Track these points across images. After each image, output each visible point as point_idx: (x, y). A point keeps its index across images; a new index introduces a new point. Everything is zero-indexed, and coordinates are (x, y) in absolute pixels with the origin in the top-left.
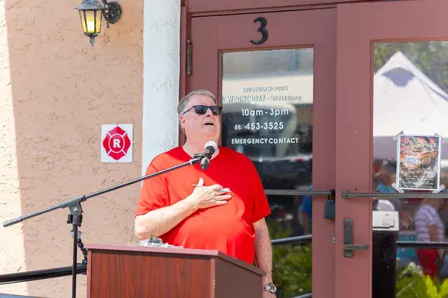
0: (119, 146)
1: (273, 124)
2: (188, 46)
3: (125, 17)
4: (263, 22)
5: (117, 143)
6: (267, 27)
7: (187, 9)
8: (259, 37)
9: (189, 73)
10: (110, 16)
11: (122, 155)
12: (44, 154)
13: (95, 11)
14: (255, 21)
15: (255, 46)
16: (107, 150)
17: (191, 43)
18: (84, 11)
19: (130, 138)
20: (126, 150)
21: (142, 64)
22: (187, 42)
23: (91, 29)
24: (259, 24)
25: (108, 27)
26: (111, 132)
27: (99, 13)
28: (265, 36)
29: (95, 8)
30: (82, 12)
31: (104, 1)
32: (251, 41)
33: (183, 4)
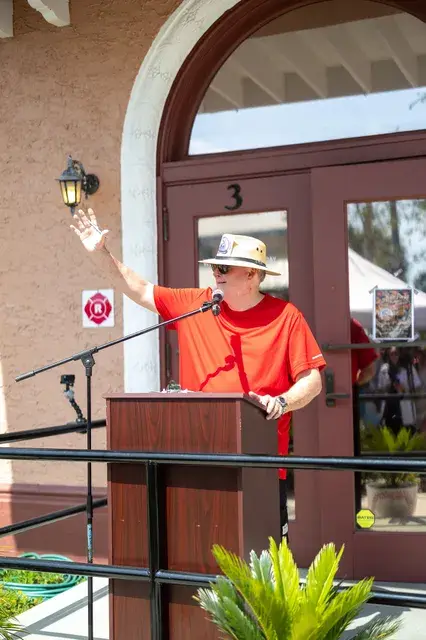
0: (100, 311)
2: (165, 214)
3: (102, 188)
4: (237, 188)
5: (98, 308)
6: (240, 194)
7: (163, 178)
8: (233, 202)
9: (166, 239)
10: (88, 187)
11: (104, 319)
12: (26, 322)
13: (75, 181)
14: (229, 188)
15: (227, 211)
16: (89, 315)
17: (167, 211)
18: (65, 181)
19: (112, 303)
20: (107, 315)
21: (120, 231)
22: (163, 210)
23: (72, 200)
24: (233, 191)
25: (86, 197)
26: (93, 298)
27: (79, 184)
28: (239, 201)
29: (75, 178)
30: (63, 183)
31: (83, 173)
32: (226, 207)
33: (158, 174)
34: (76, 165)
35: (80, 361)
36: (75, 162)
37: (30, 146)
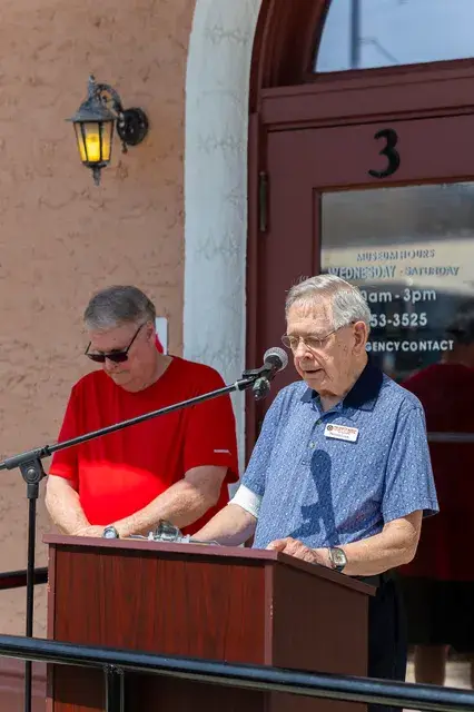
1: (409, 317)
2: (263, 183)
3: (152, 135)
4: (391, 137)
6: (398, 148)
7: (260, 118)
8: (384, 163)
9: (263, 228)
10: (128, 130)
12: (20, 371)
13: (100, 123)
14: (378, 136)
15: (378, 180)
17: (267, 177)
18: (82, 123)
21: (181, 214)
22: (259, 176)
23: (93, 155)
24: (383, 142)
25: (125, 151)
27: (107, 127)
28: (395, 162)
29: (99, 117)
30: (78, 126)
31: (118, 107)
32: (370, 172)
33: (252, 110)
34: (105, 93)
35: (17, 470)
36: (101, 87)
37: (35, 57)
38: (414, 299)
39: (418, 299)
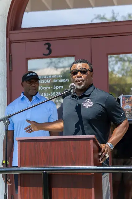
1: (55, 93)
2: (10, 57)
4: (49, 45)
6: (51, 48)
7: (9, 39)
8: (47, 52)
9: (11, 70)
14: (45, 44)
15: (45, 56)
17: (11, 56)
22: (10, 55)
24: (47, 46)
28: (50, 52)
32: (43, 54)
33: (7, 37)
38: (57, 89)
39: (58, 88)
